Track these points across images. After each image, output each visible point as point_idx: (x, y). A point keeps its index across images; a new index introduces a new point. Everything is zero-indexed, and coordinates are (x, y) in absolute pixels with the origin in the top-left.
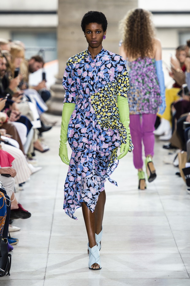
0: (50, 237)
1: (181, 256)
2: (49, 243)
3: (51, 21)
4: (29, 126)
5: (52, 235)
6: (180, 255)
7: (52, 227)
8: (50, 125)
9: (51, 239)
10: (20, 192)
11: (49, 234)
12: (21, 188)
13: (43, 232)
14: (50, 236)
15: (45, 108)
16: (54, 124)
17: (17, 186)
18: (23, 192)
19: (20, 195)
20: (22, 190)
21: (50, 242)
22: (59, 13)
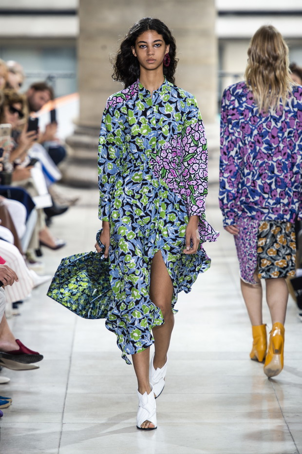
0: (66, 396)
1: (288, 428)
2: (64, 404)
3: (68, 27)
4: (30, 206)
5: (69, 391)
6: (288, 426)
7: (68, 379)
8: (66, 204)
9: (66, 399)
10: (14, 317)
11: (64, 390)
12: (16, 311)
13: (54, 386)
14: (66, 393)
15: (57, 175)
16: (74, 202)
17: (8, 307)
18: (19, 319)
19: (15, 324)
20: (18, 315)
21: (66, 403)
22: (81, 12)
